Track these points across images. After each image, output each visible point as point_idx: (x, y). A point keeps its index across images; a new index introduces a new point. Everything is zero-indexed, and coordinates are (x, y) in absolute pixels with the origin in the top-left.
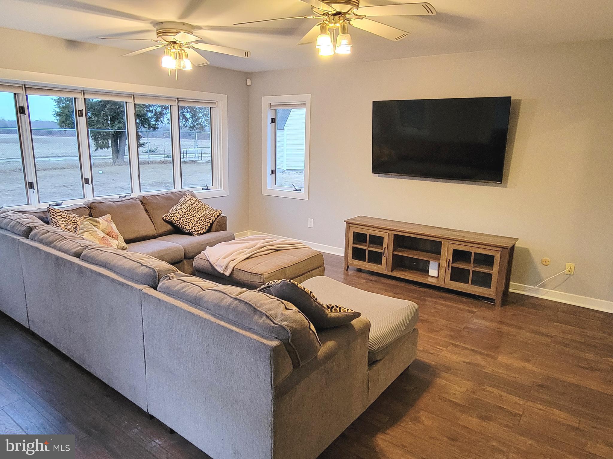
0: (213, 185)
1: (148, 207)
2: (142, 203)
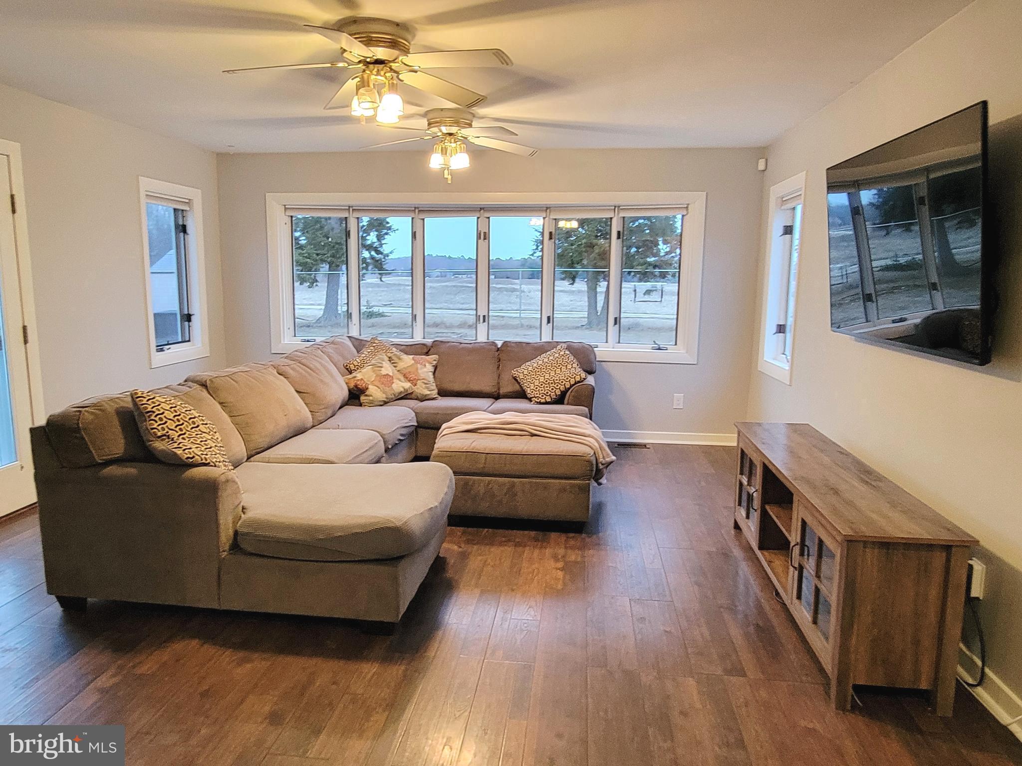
0: (676, 344)
1: (503, 356)
2: (498, 349)
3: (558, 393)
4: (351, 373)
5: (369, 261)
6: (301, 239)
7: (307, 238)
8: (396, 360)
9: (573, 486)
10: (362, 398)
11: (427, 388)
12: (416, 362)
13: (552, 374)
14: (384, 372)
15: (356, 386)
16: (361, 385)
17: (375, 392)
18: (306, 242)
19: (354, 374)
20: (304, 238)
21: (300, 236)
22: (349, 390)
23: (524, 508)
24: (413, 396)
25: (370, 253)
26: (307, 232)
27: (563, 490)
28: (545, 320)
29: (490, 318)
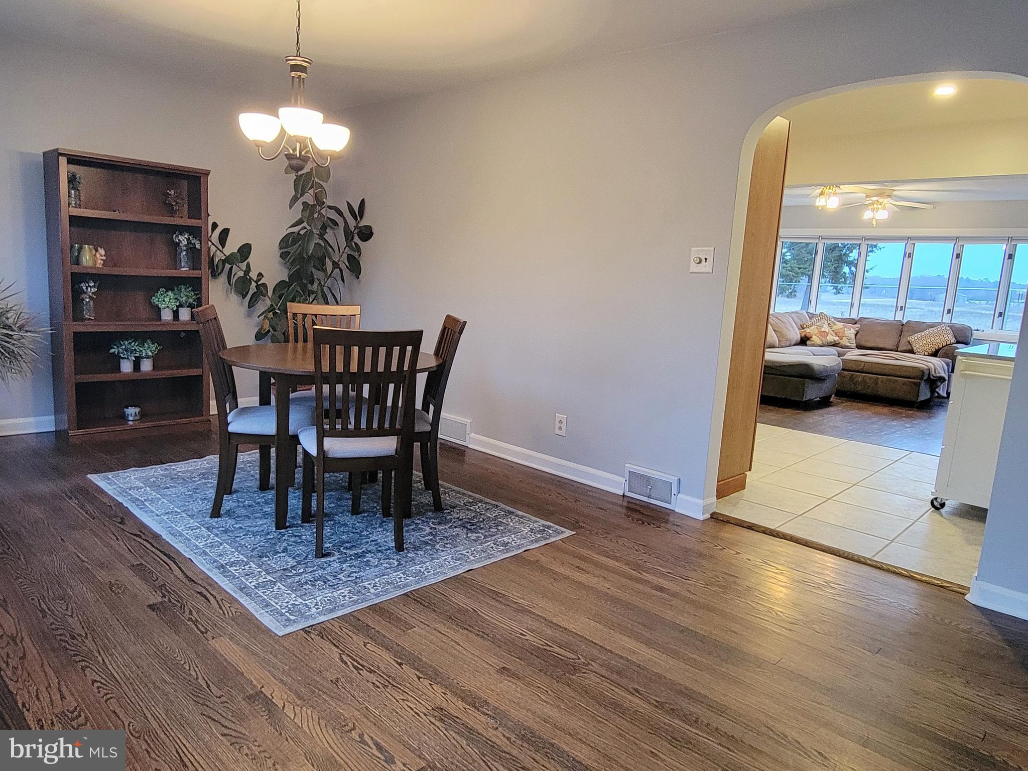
1: (905, 329)
2: (903, 325)
3: (934, 350)
4: (803, 329)
5: (847, 275)
6: (787, 254)
7: (792, 254)
8: (832, 324)
9: (909, 382)
10: (808, 342)
11: (849, 342)
12: (845, 327)
13: (933, 339)
14: (823, 329)
15: (805, 336)
16: (808, 335)
17: (816, 339)
18: (790, 257)
19: (805, 329)
20: (789, 254)
21: (786, 252)
22: (801, 338)
23: (882, 391)
24: (839, 345)
25: (850, 268)
26: (793, 249)
27: (904, 384)
28: (946, 311)
29: (906, 309)
